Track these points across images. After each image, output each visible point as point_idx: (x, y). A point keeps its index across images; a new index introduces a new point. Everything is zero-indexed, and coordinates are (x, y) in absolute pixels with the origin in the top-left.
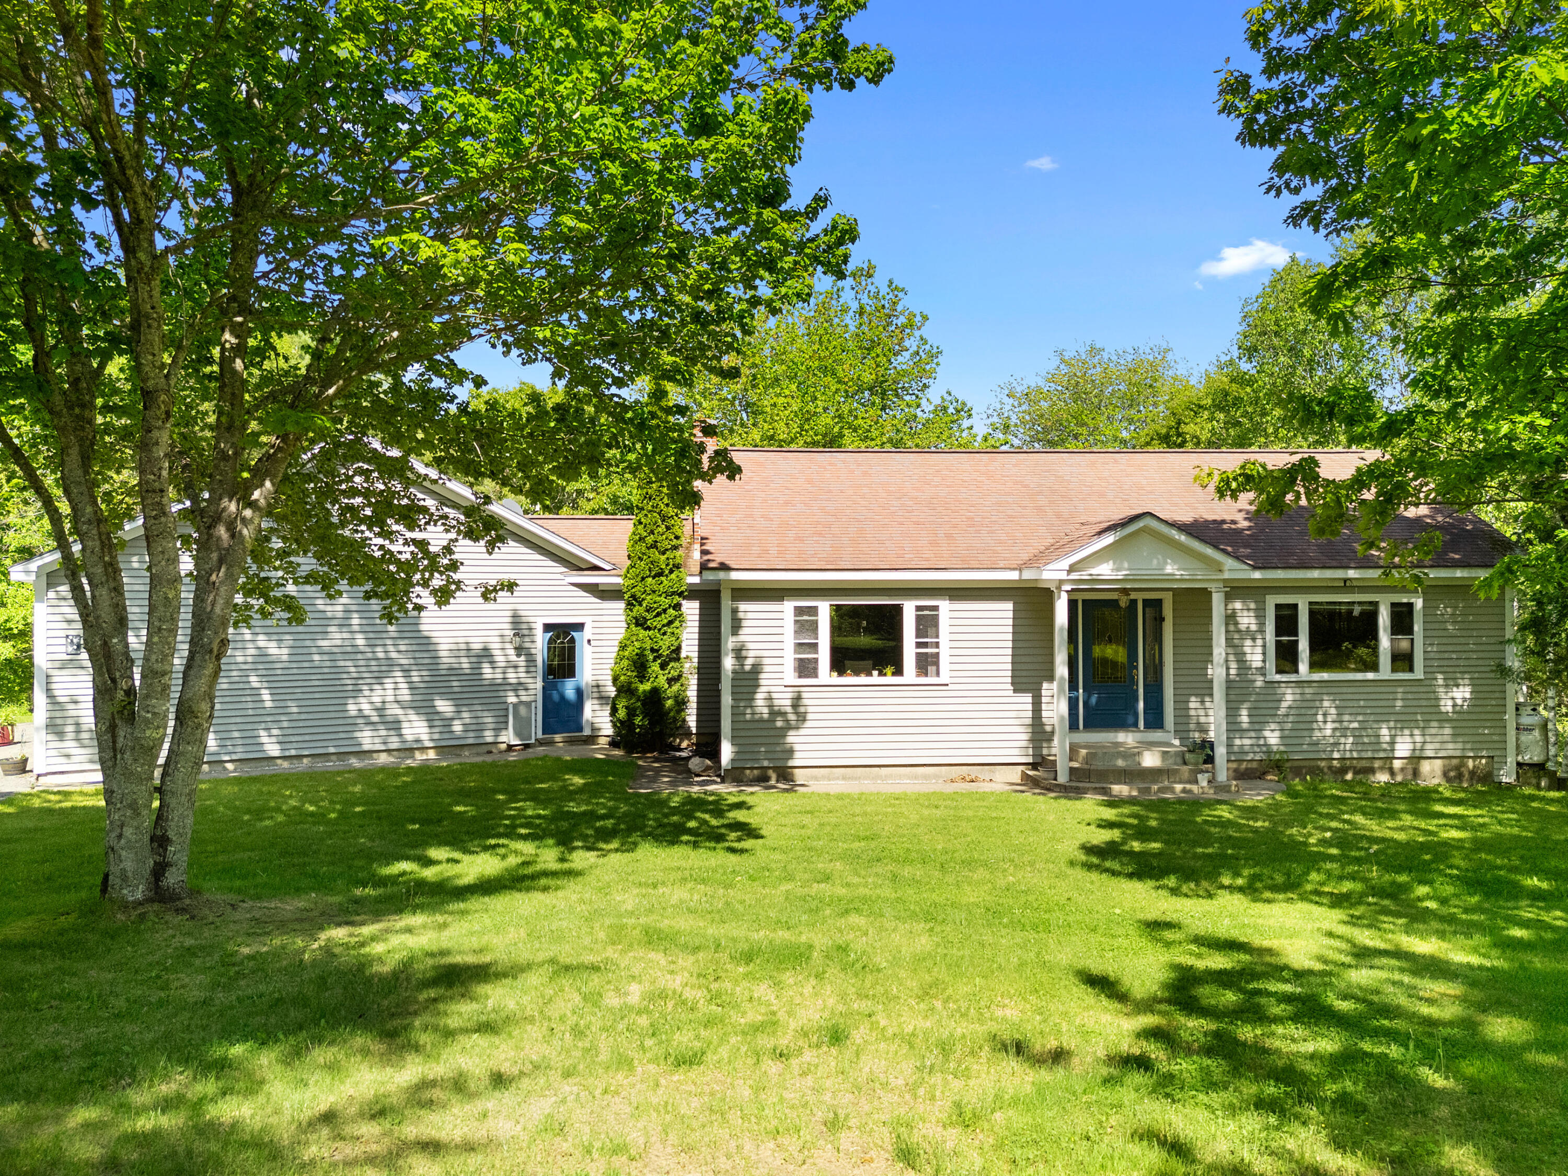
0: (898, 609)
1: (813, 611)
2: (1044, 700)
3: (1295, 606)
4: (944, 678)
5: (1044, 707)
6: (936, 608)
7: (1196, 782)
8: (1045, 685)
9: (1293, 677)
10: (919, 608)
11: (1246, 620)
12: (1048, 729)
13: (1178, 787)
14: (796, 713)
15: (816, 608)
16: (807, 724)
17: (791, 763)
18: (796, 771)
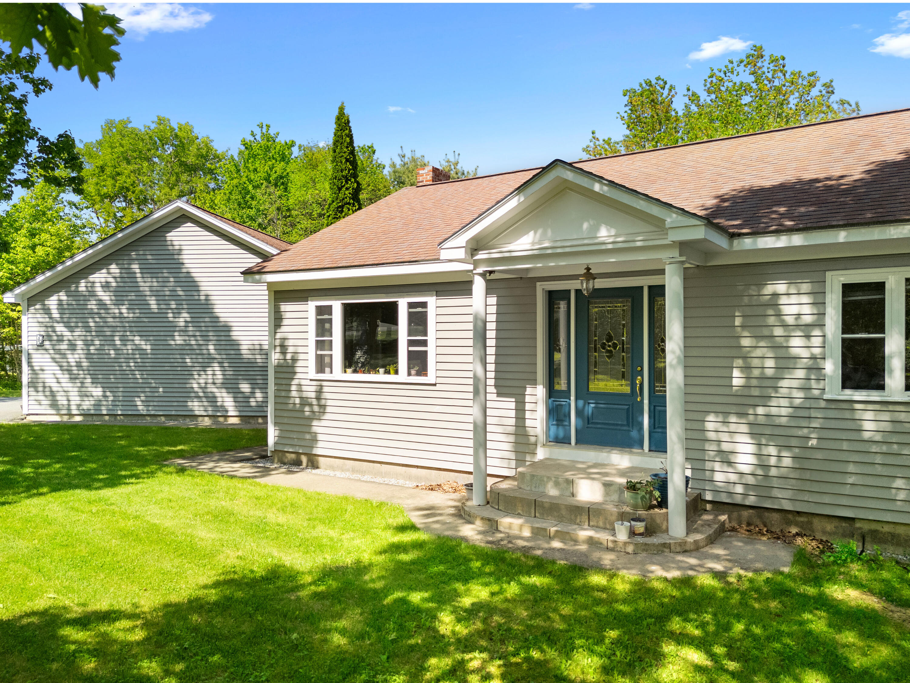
0: (393, 308)
1: (328, 310)
2: (528, 407)
3: (880, 287)
4: (431, 378)
5: (528, 415)
6: (424, 305)
7: (613, 532)
8: (529, 390)
9: (875, 396)
10: (411, 305)
11: (794, 310)
12: (533, 439)
13: (584, 534)
14: (320, 406)
15: (331, 307)
16: (327, 416)
17: (316, 451)
18: (320, 459)
